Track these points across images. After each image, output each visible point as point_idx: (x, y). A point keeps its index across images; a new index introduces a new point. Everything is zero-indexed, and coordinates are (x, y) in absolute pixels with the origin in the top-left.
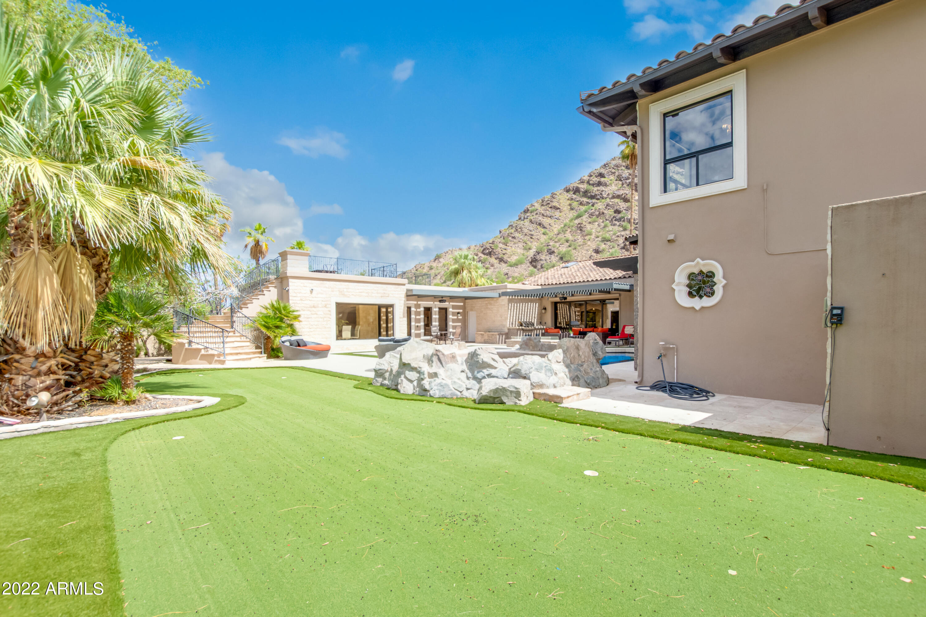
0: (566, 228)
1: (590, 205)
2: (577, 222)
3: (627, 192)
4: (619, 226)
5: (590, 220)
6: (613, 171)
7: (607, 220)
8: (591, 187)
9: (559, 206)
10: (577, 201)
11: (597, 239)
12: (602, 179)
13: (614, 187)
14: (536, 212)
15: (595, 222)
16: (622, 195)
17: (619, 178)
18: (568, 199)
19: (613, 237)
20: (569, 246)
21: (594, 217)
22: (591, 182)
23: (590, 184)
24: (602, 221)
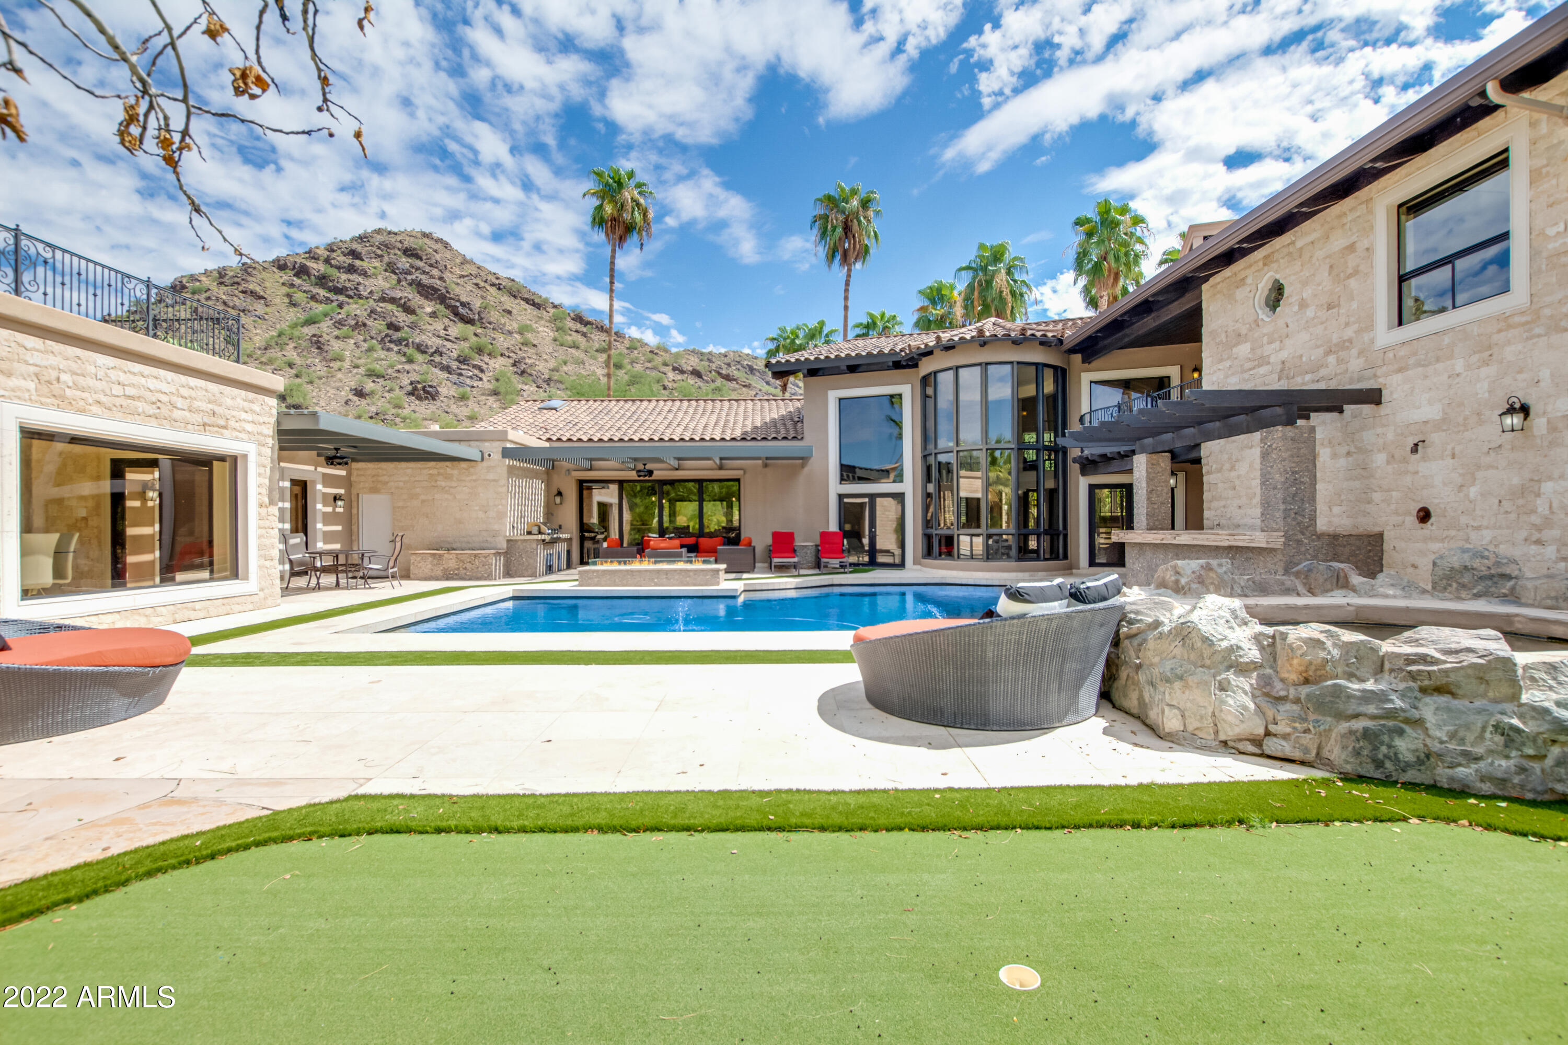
0: (285, 339)
1: (335, 304)
2: (309, 331)
3: (410, 297)
4: (399, 352)
5: (336, 333)
6: (379, 252)
7: (372, 338)
8: (334, 272)
9: (262, 293)
10: (304, 292)
11: (355, 371)
12: (358, 263)
13: (381, 282)
14: (207, 294)
15: (347, 337)
16: (401, 298)
17: (391, 268)
18: (283, 284)
19: (390, 371)
20: (297, 376)
21: (345, 328)
22: (333, 262)
23: (332, 266)
24: (361, 338)
